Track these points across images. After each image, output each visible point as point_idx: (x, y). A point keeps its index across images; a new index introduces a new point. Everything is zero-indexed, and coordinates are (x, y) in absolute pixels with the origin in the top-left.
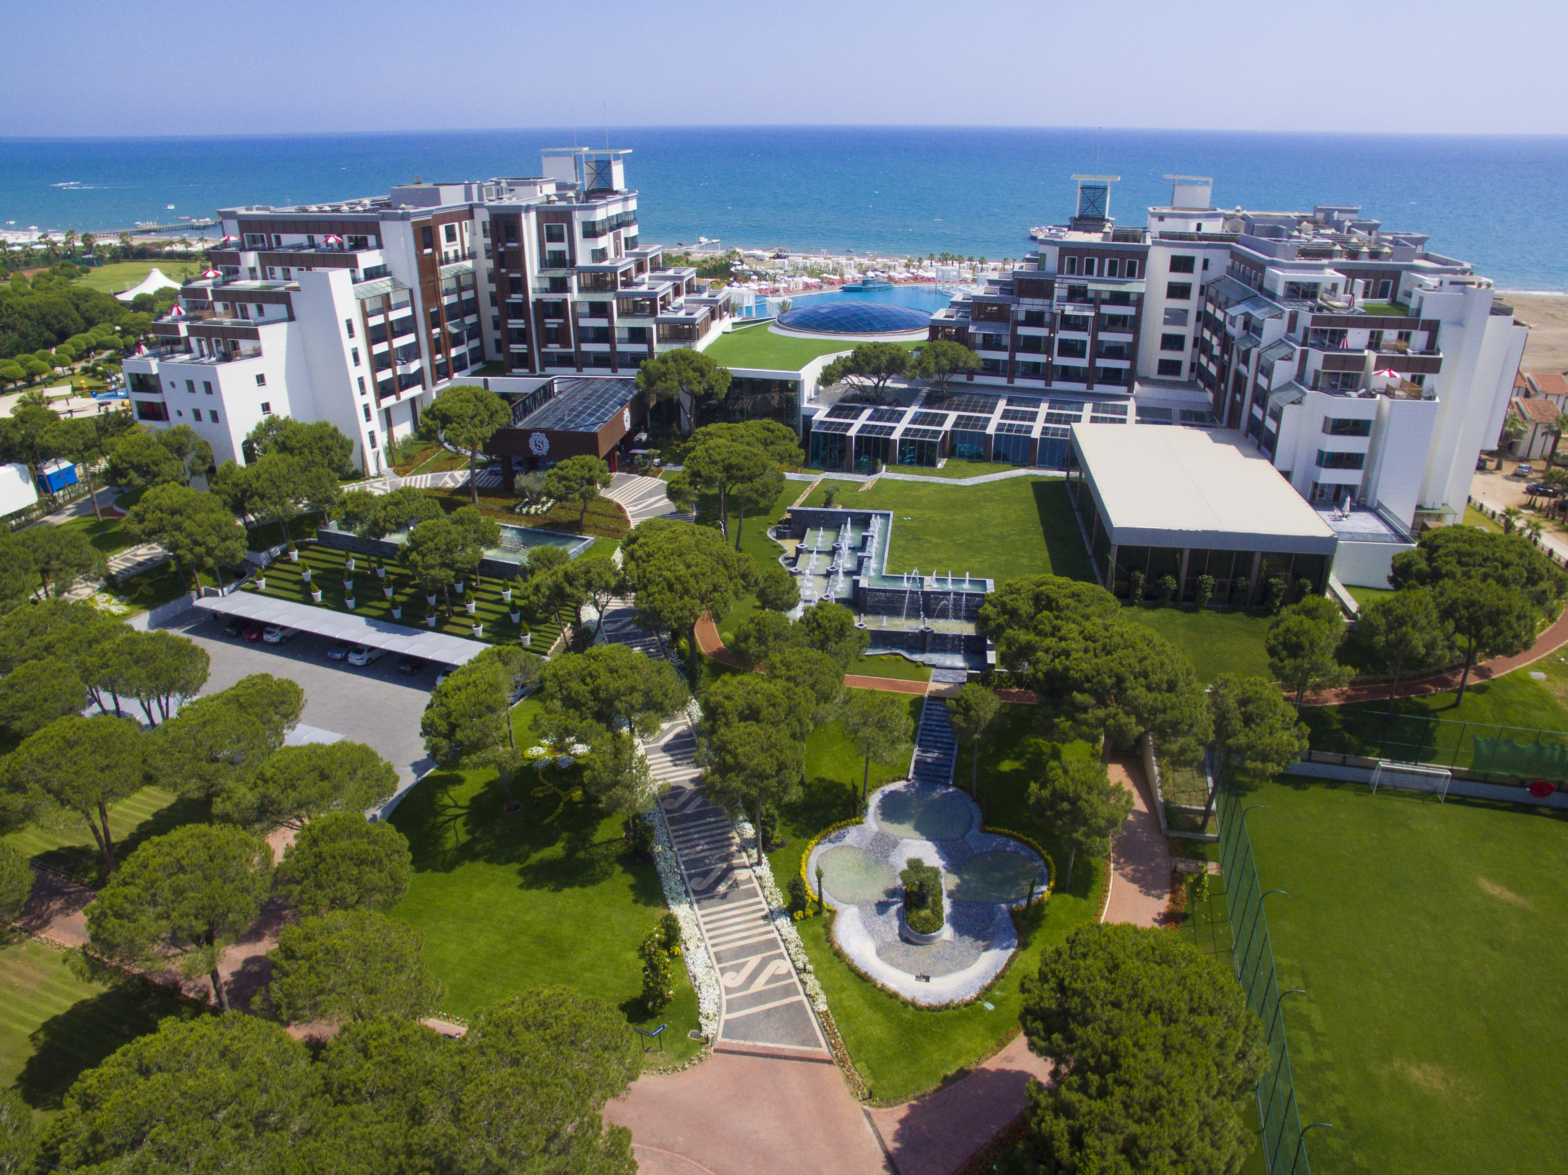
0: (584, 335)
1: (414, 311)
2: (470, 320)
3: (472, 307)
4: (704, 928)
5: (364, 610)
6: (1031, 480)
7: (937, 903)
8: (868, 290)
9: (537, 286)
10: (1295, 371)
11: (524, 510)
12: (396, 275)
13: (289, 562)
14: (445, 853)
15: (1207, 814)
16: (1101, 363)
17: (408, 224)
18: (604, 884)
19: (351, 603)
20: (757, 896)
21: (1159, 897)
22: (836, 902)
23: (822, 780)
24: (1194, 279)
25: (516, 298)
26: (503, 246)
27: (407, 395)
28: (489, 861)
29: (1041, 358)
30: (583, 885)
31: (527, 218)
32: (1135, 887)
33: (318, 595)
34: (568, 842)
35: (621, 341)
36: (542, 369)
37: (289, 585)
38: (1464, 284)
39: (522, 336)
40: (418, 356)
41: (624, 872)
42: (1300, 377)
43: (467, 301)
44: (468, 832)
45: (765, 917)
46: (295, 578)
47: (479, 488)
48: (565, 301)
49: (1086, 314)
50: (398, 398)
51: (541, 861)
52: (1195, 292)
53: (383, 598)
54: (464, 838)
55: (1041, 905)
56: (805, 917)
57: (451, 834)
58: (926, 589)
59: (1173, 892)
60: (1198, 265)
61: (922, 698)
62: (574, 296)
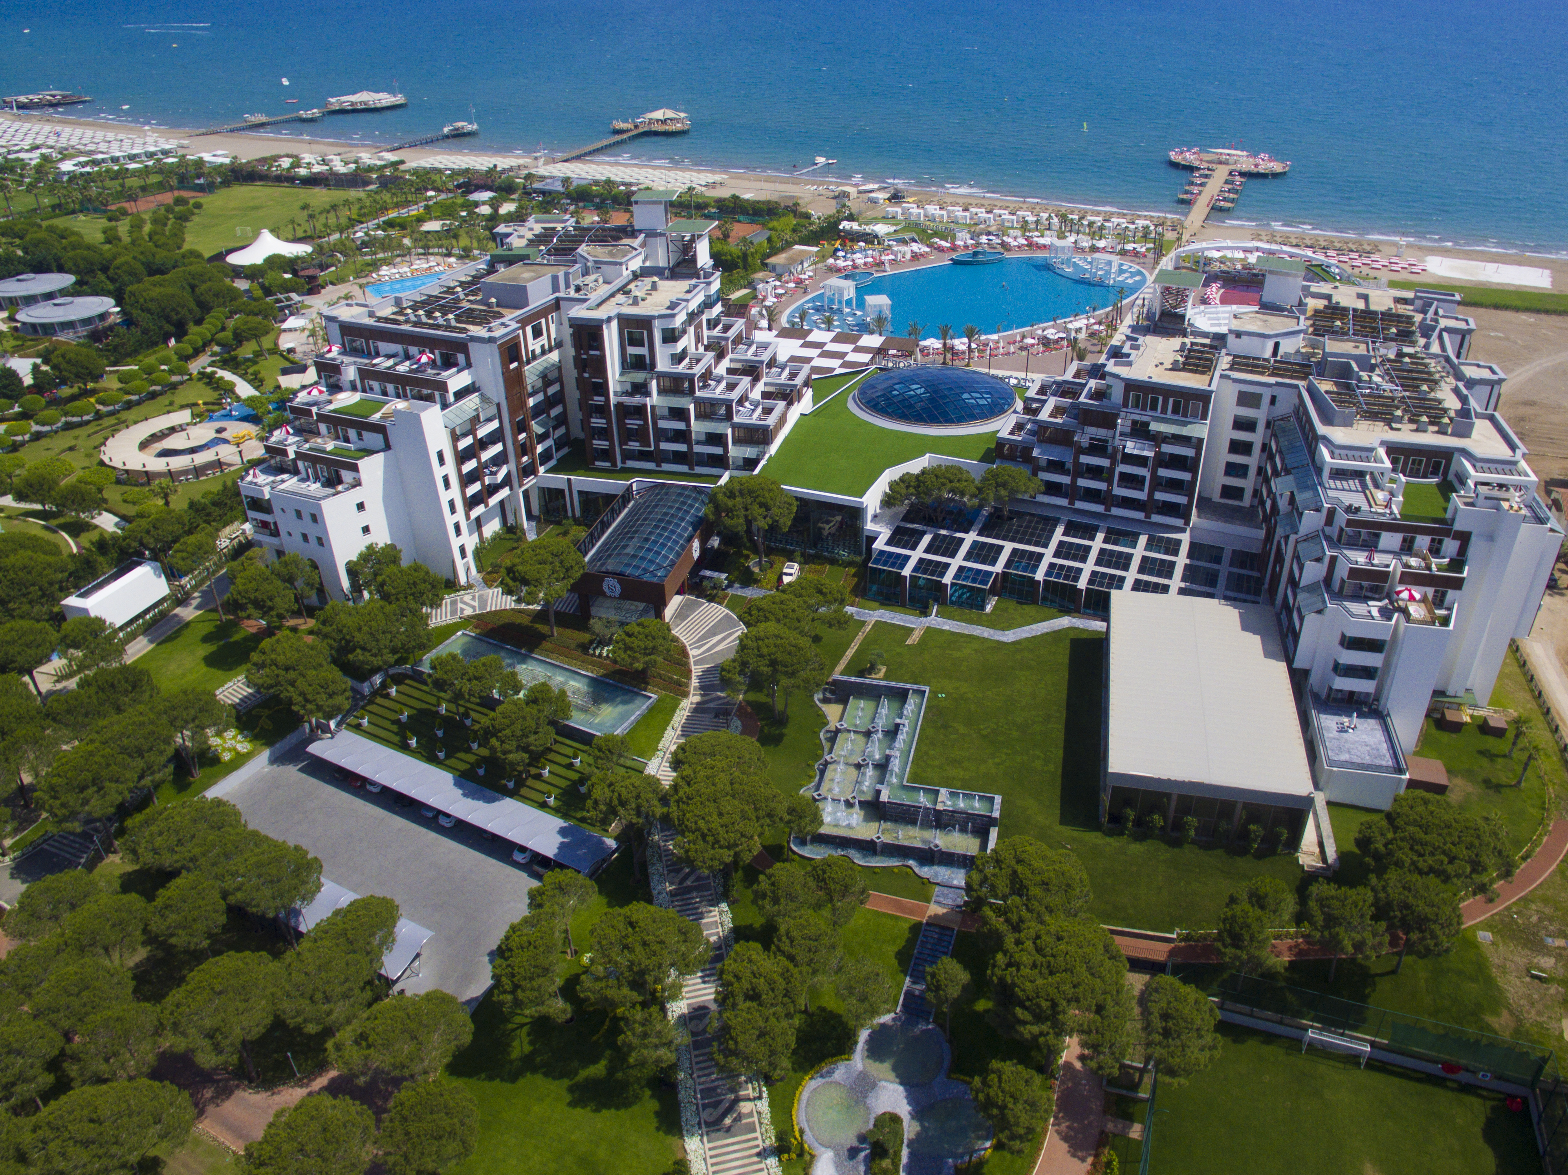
0: (663, 435)
1: (501, 422)
2: (555, 412)
3: (558, 399)
4: (710, 1161)
5: (452, 762)
6: (1072, 635)
7: (897, 1154)
8: (978, 263)
9: (619, 389)
10: (1324, 574)
11: (597, 652)
12: (485, 390)
13: (387, 696)
14: (511, 1062)
15: (1143, 1071)
16: (1159, 496)
17: (494, 348)
18: (635, 1108)
19: (441, 755)
20: (755, 1131)
21: (1083, 1160)
22: (816, 1145)
23: (823, 1009)
24: (1260, 415)
25: (599, 400)
26: (586, 353)
27: (494, 501)
28: (546, 1075)
29: (1102, 486)
30: (618, 1108)
31: (609, 328)
32: (1064, 1146)
33: (413, 742)
34: (610, 1061)
35: (698, 443)
36: (623, 462)
37: (387, 724)
38: (1499, 499)
39: (604, 433)
40: (506, 461)
41: (652, 1096)
42: (1328, 580)
43: (554, 395)
44: (531, 1043)
45: (758, 1154)
46: (393, 716)
47: (557, 614)
48: (645, 405)
49: (1146, 453)
50: (487, 506)
51: (587, 1079)
52: (1261, 427)
53: (469, 750)
54: (527, 1049)
55: (981, 1163)
56: (790, 1159)
57: (516, 1043)
58: (940, 807)
59: (1096, 1156)
60: (1266, 401)
61: (920, 923)
62: (654, 399)
